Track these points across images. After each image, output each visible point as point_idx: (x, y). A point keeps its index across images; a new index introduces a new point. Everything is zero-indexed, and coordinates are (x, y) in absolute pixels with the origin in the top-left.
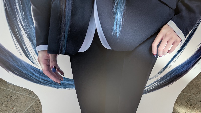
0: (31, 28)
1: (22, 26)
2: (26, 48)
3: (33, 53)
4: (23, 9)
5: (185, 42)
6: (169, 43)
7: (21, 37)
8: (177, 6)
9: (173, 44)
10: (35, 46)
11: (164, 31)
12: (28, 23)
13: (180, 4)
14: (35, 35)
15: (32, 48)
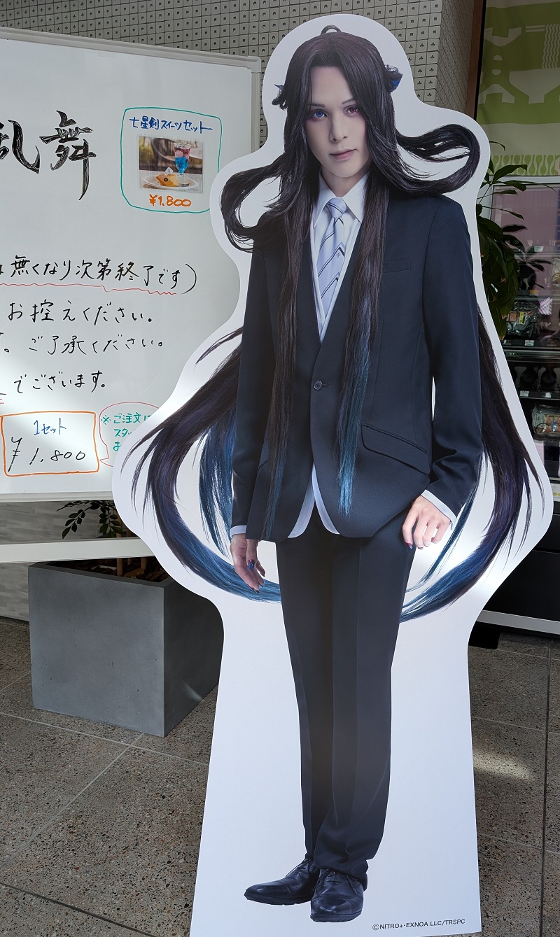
0: (228, 502)
1: (217, 498)
2: (217, 530)
3: (225, 537)
4: (222, 477)
5: (458, 524)
6: (430, 525)
7: (213, 513)
8: (432, 471)
9: (438, 528)
10: (229, 527)
11: (418, 506)
12: (225, 495)
13: (435, 466)
14: (231, 511)
15: (225, 530)
